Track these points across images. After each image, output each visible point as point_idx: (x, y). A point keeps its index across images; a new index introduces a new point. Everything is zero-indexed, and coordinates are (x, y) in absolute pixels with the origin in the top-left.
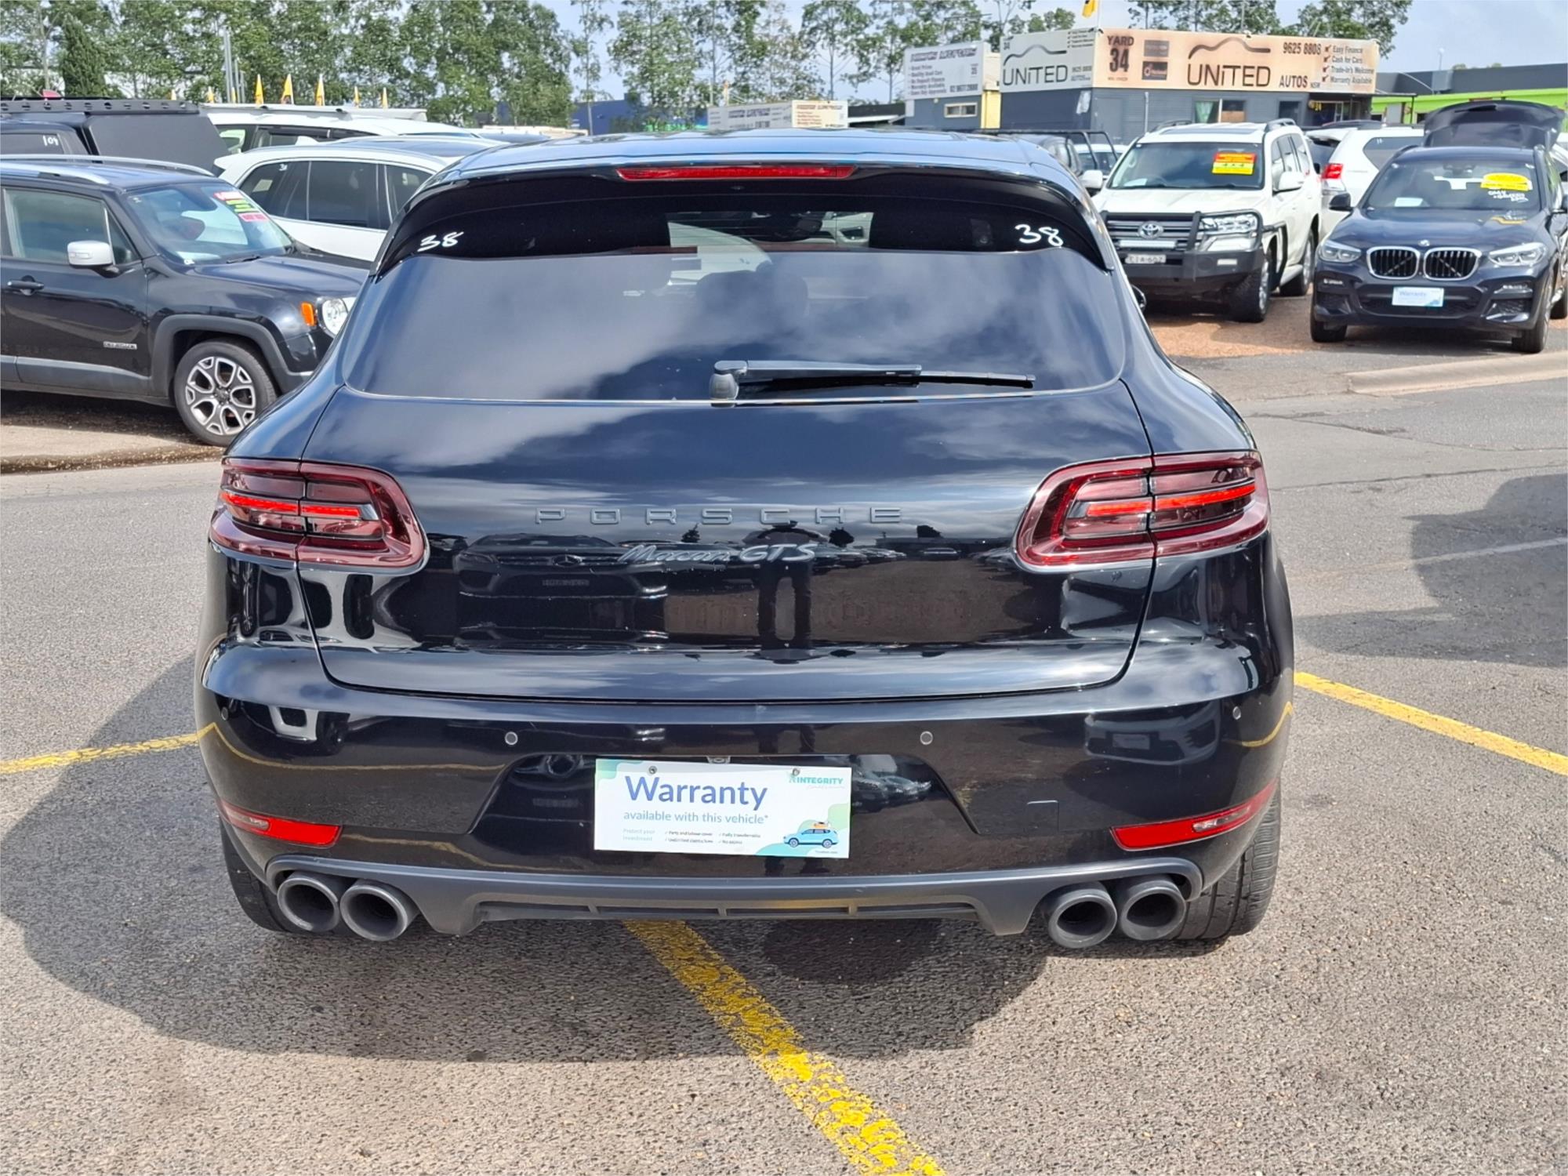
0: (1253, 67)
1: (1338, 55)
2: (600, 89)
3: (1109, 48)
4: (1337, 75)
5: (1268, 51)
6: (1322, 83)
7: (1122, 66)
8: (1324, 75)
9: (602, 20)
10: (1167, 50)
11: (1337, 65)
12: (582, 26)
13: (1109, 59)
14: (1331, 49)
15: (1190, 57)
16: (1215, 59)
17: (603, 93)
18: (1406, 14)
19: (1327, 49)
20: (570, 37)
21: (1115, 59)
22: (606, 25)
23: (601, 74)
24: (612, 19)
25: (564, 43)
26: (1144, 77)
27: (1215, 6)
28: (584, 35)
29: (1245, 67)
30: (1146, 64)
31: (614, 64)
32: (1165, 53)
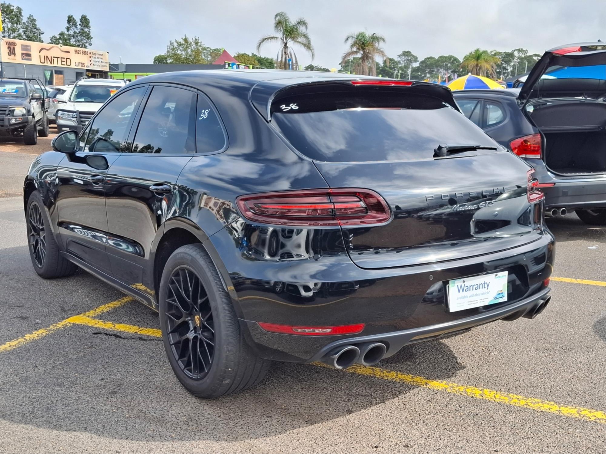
0: (64, 58)
1: (94, 56)
3: (7, 46)
4: (95, 63)
5: (69, 52)
6: (90, 66)
7: (13, 54)
8: (91, 63)
10: (30, 49)
11: (95, 59)
13: (8, 51)
14: (92, 53)
15: (40, 52)
16: (50, 54)
18: (91, 42)
19: (90, 53)
21: (10, 51)
26: (22, 59)
27: (16, 33)
29: (61, 58)
30: (22, 54)
32: (30, 50)
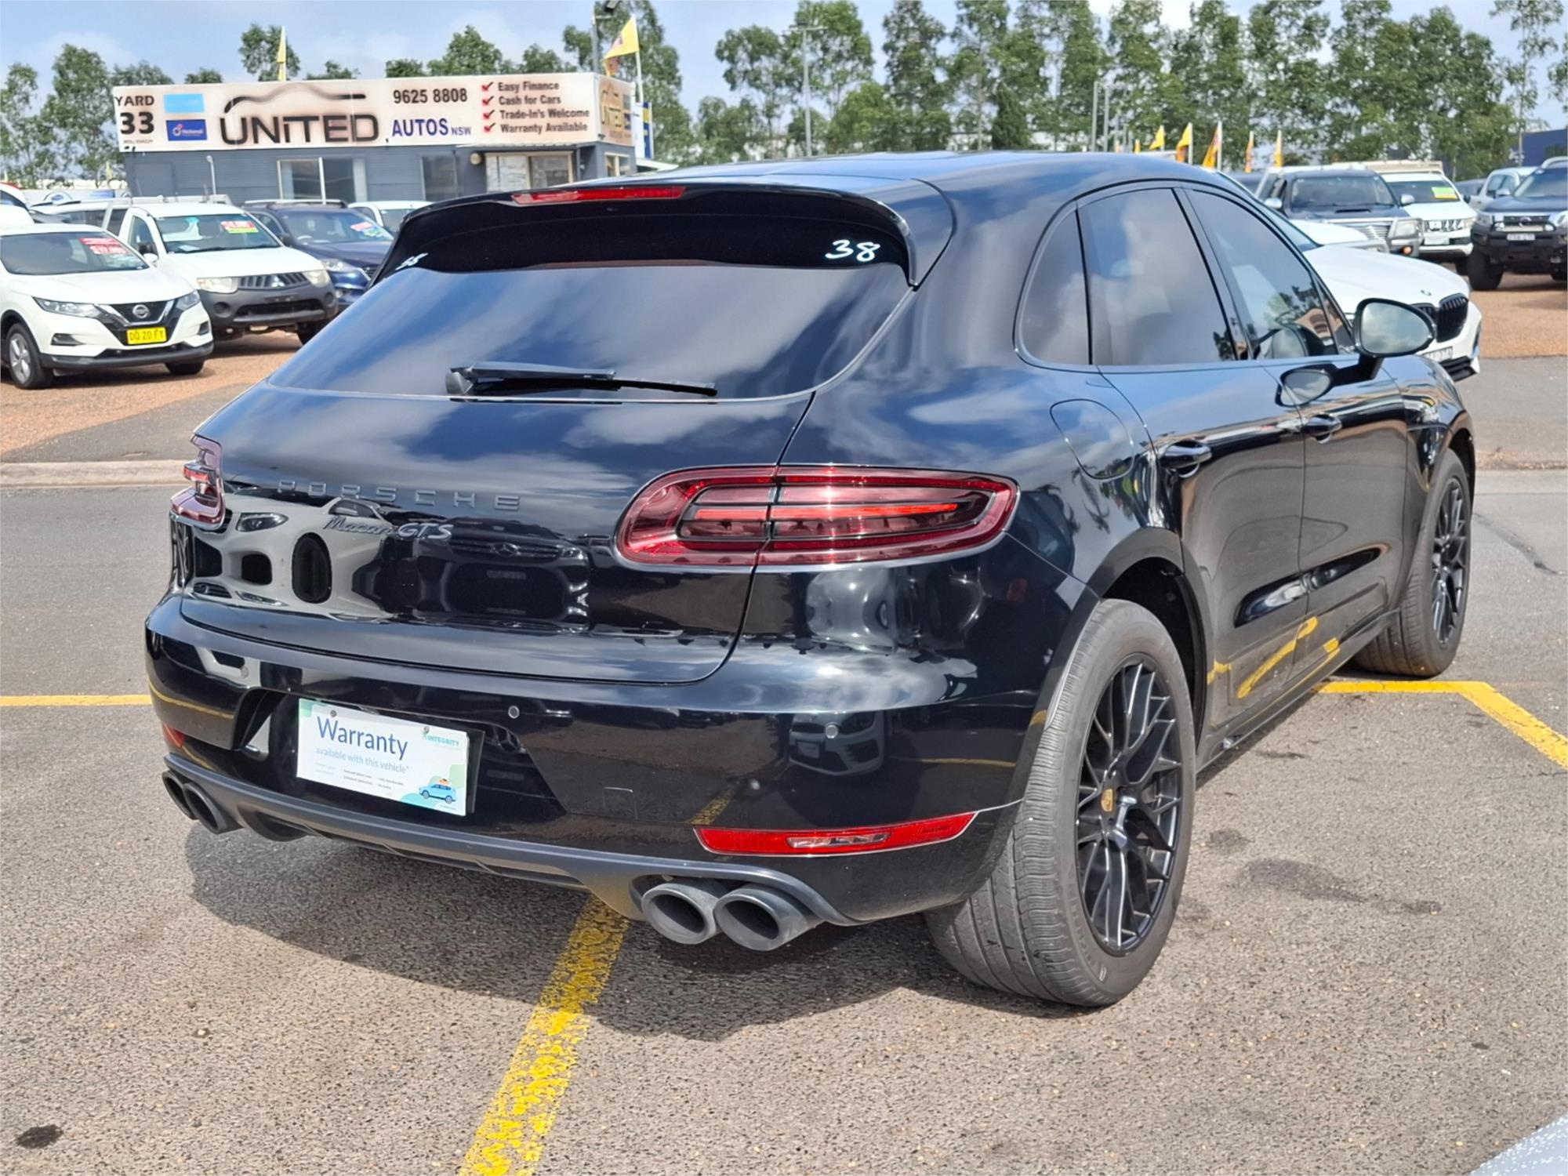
2: (1536, 117)
9: (1545, 44)
12: (1521, 52)
17: (1538, 121)
20: (1505, 65)
22: (1548, 49)
23: (1538, 101)
24: (1557, 42)
25: (1498, 71)
28: (1522, 61)
31: (1555, 89)
